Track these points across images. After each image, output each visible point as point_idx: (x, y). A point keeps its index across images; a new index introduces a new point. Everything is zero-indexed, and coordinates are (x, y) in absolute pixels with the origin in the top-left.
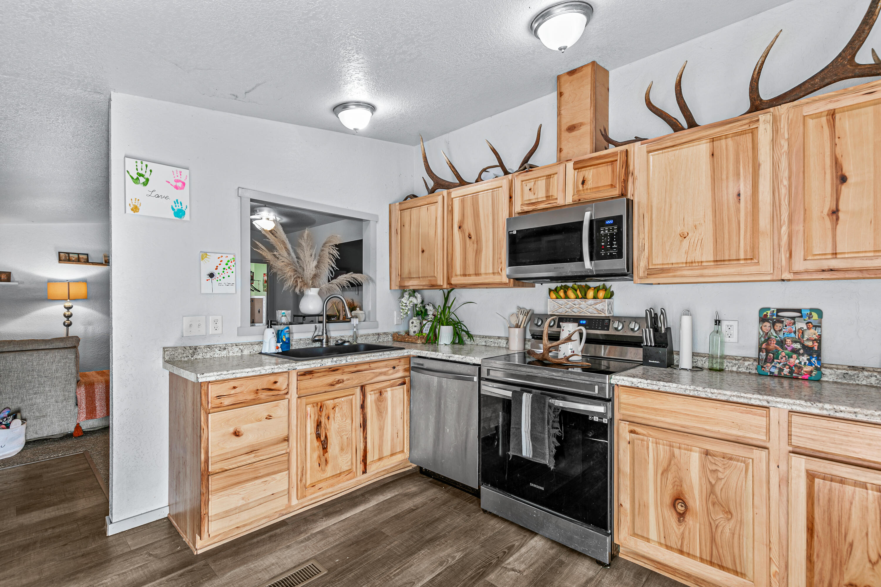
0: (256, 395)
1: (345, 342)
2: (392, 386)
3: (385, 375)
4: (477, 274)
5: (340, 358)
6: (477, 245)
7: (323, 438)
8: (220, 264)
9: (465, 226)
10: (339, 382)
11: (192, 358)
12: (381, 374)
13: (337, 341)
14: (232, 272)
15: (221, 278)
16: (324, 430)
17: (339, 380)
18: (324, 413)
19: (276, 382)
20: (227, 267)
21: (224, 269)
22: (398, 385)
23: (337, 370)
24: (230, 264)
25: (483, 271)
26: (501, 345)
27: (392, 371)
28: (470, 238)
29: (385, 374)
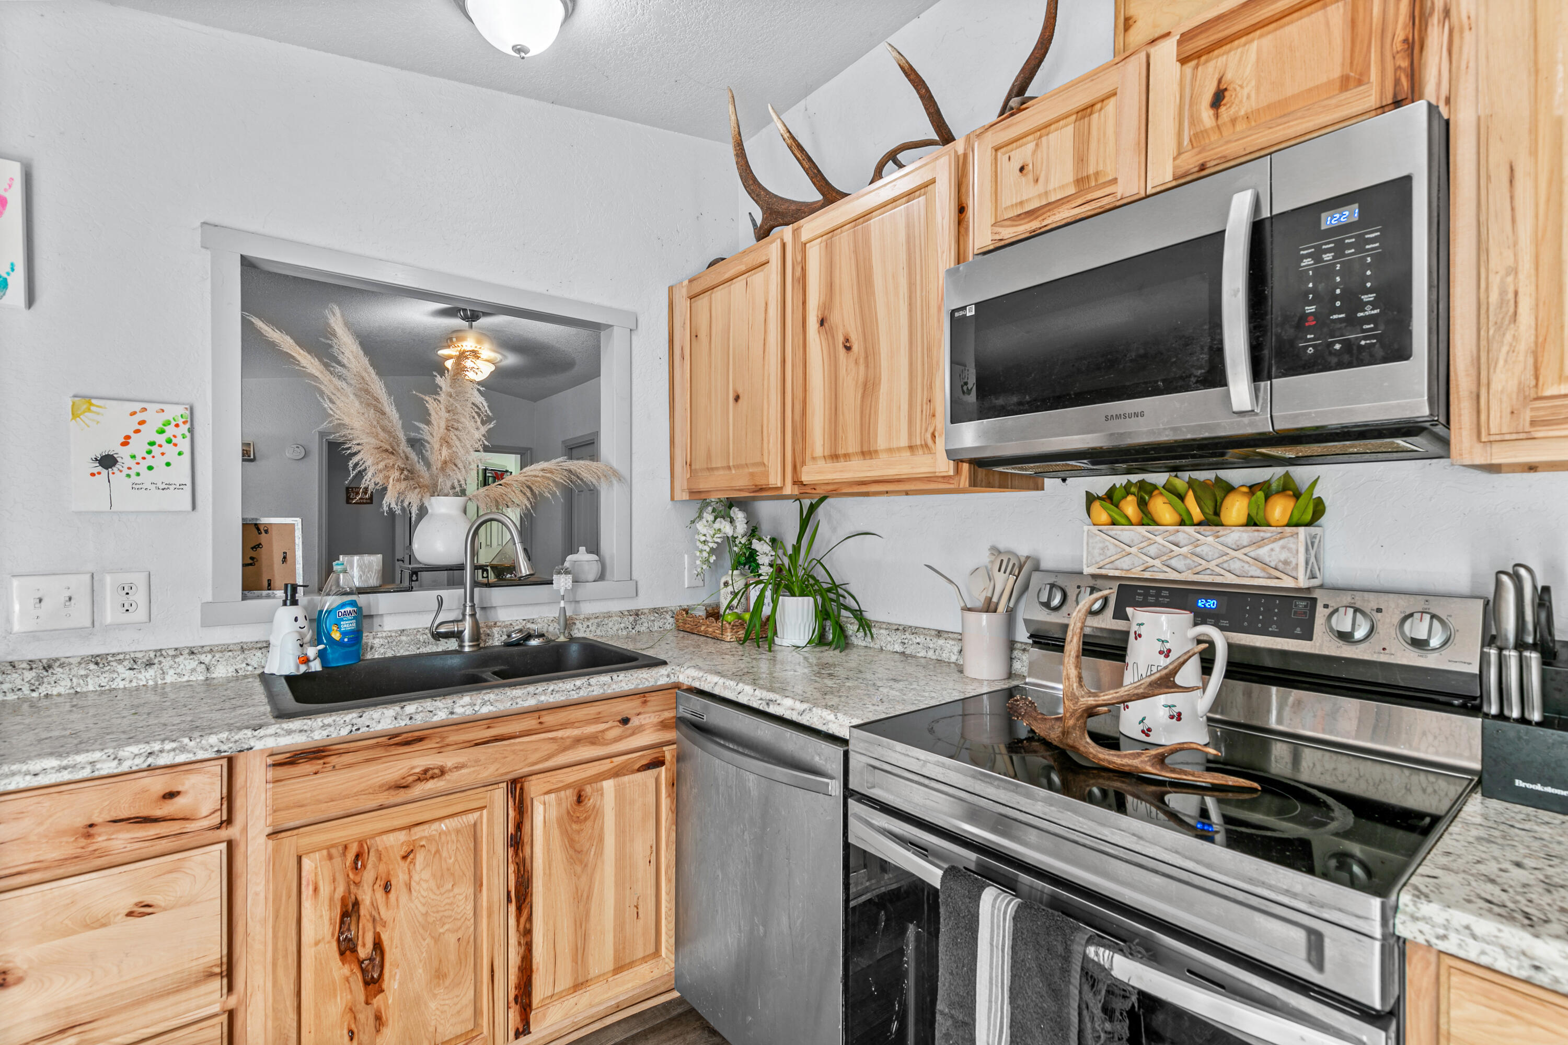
0: (83, 842)
1: (529, 637)
2: (616, 773)
3: (593, 743)
4: (867, 453)
5: (428, 704)
6: (867, 366)
7: (364, 951)
8: (138, 431)
9: (835, 318)
10: (426, 775)
11: (35, 694)
12: (578, 741)
13: (509, 636)
14: (180, 454)
15: (142, 468)
16: (369, 926)
17: (426, 771)
18: (368, 876)
19: (171, 795)
20: (161, 439)
21: (152, 444)
22: (639, 770)
23: (420, 739)
24: (170, 431)
25: (881, 443)
26: (945, 656)
27: (618, 731)
28: (848, 349)
29: (593, 740)
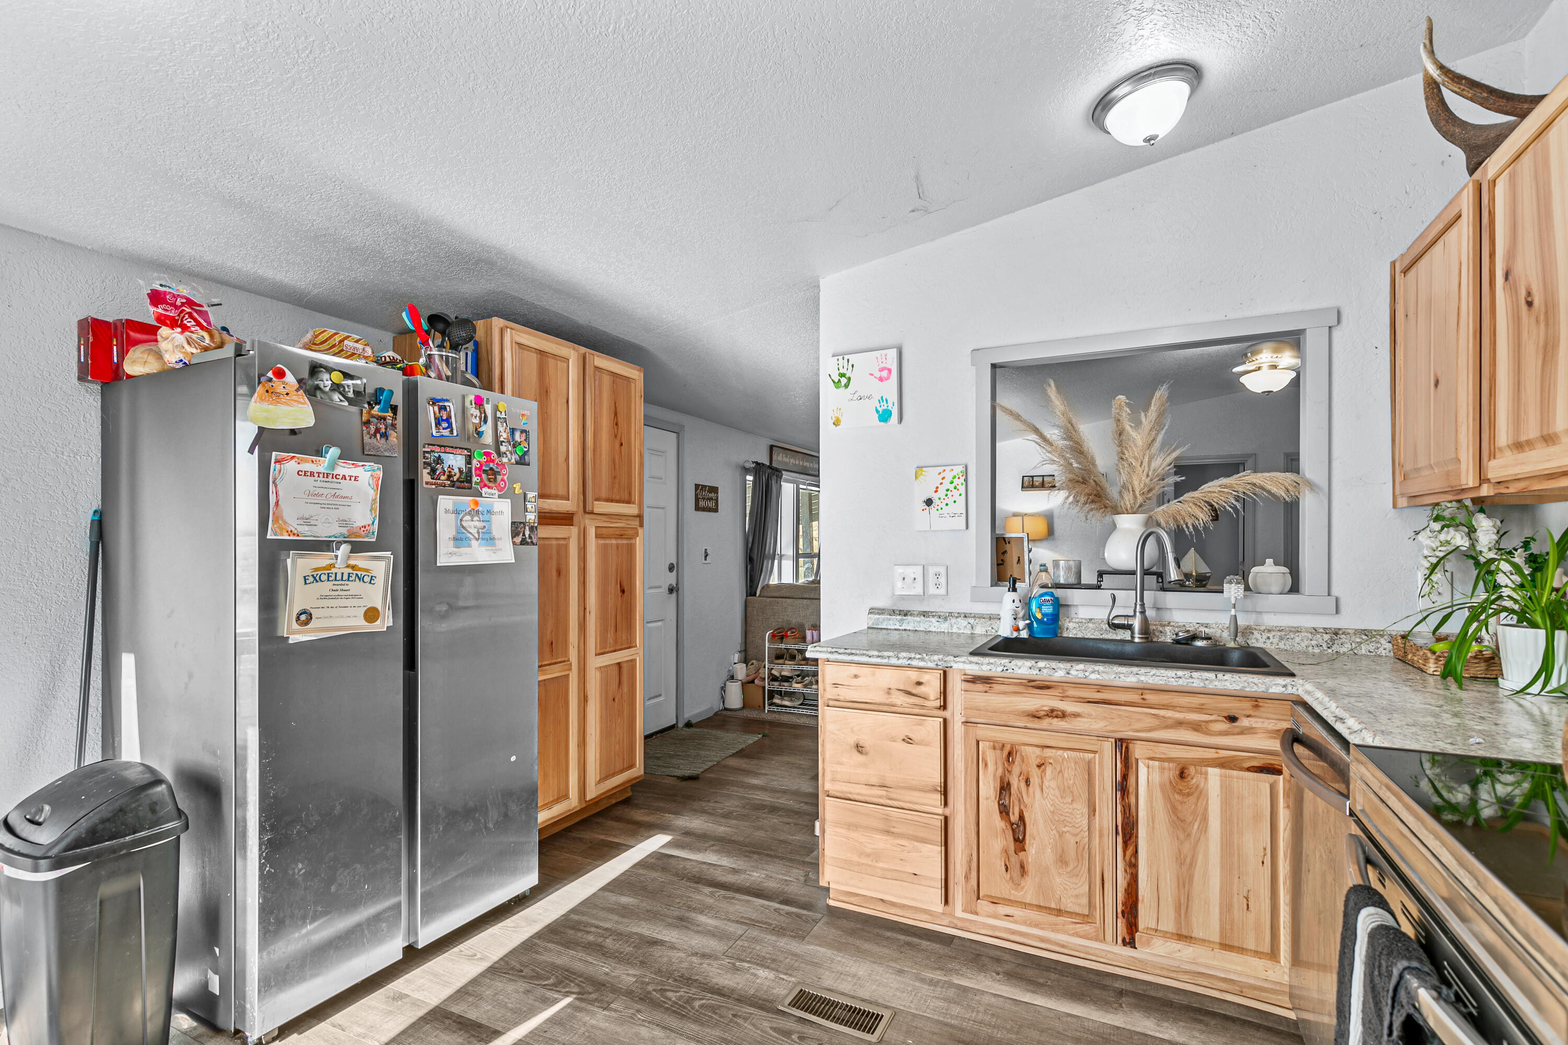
0: (887, 696)
2: (1223, 764)
3: (1196, 730)
4: (1547, 438)
5: (1054, 664)
6: (1547, 325)
7: (1014, 818)
8: (941, 484)
9: (1519, 268)
10: (1052, 713)
12: (1180, 724)
14: (960, 495)
15: (943, 505)
16: (1016, 803)
17: (1052, 711)
18: (1016, 769)
19: (919, 683)
20: (951, 487)
21: (948, 490)
22: (1249, 769)
23: (1048, 687)
24: (956, 481)
27: (1225, 726)
29: (1196, 727)
